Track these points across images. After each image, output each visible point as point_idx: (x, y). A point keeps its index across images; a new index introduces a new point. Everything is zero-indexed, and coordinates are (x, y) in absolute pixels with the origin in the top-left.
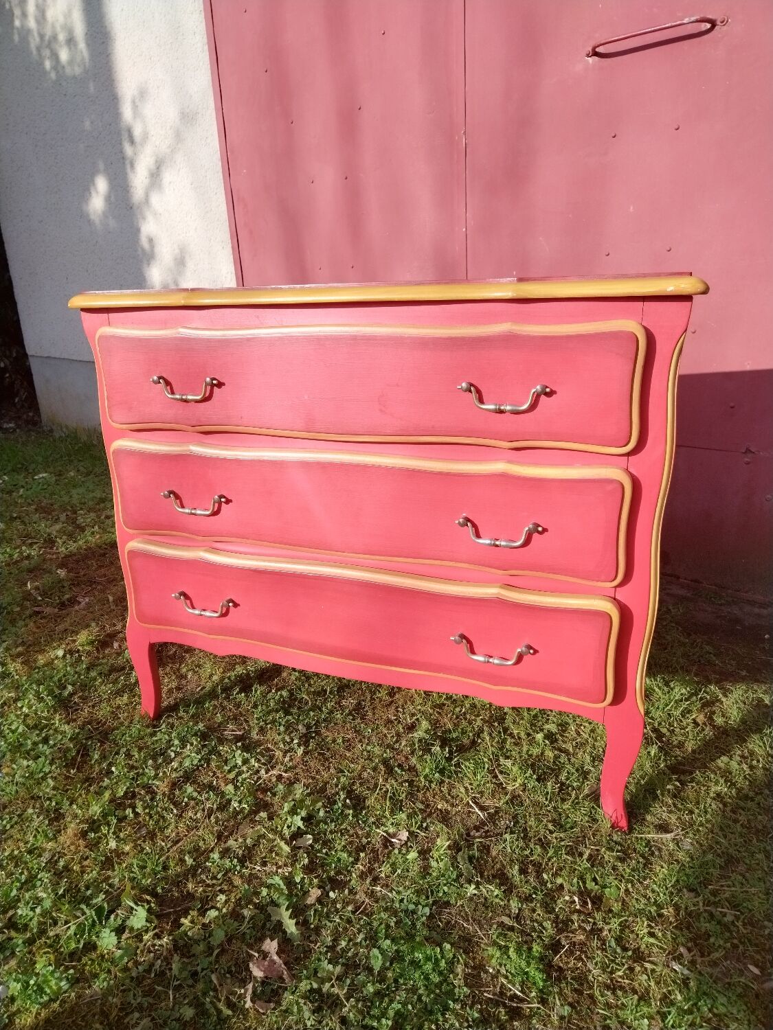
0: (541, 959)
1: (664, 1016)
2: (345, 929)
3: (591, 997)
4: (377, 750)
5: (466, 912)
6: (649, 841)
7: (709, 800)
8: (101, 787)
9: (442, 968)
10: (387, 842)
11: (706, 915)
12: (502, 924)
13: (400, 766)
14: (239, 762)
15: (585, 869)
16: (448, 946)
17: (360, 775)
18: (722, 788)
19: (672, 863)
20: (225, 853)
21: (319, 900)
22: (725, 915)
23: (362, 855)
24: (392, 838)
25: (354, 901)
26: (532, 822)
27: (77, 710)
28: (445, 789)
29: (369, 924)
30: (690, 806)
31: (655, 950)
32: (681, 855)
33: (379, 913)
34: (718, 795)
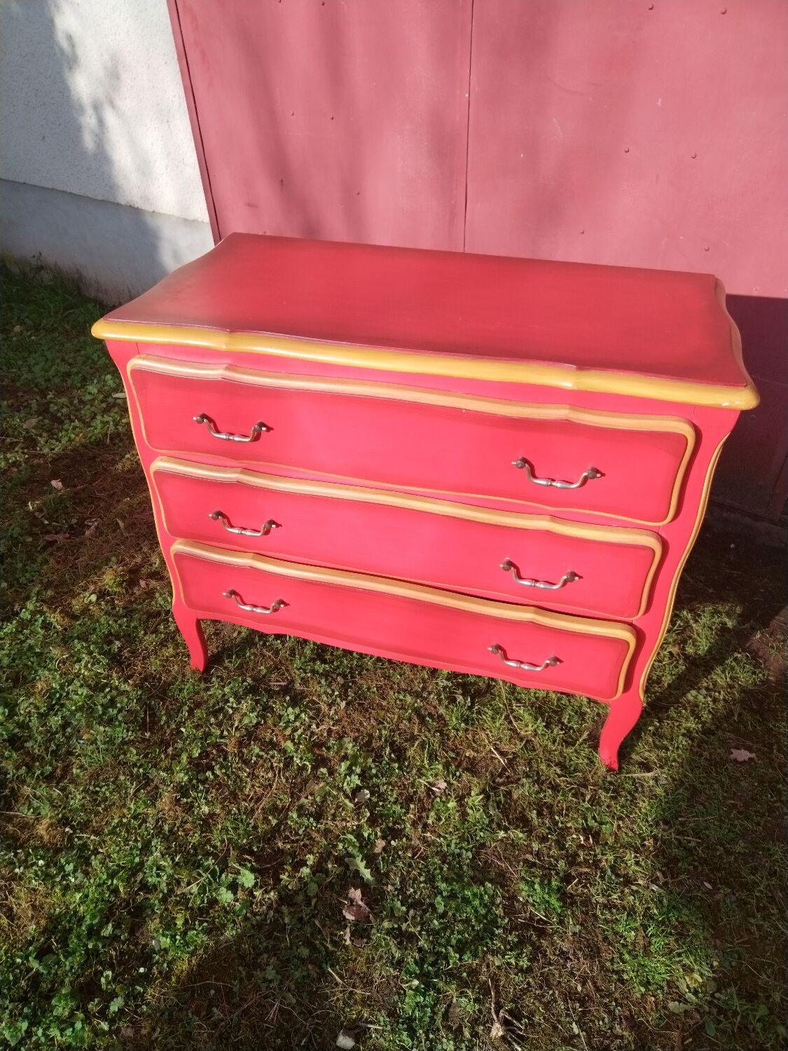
0: (559, 889)
1: (645, 927)
2: (408, 872)
3: (595, 915)
4: (409, 699)
5: (498, 852)
6: (634, 779)
7: (681, 737)
8: (176, 748)
9: (486, 902)
10: (429, 791)
11: (676, 842)
12: (526, 861)
13: (430, 715)
14: (292, 718)
15: (587, 809)
16: (490, 885)
18: (692, 724)
19: (652, 799)
20: (301, 809)
21: (384, 849)
22: (689, 842)
23: (412, 806)
24: (433, 787)
25: (413, 848)
26: (543, 767)
27: (129, 665)
28: (470, 737)
29: (426, 867)
30: (665, 742)
31: (639, 875)
32: (659, 791)
33: (433, 857)
34: (688, 730)
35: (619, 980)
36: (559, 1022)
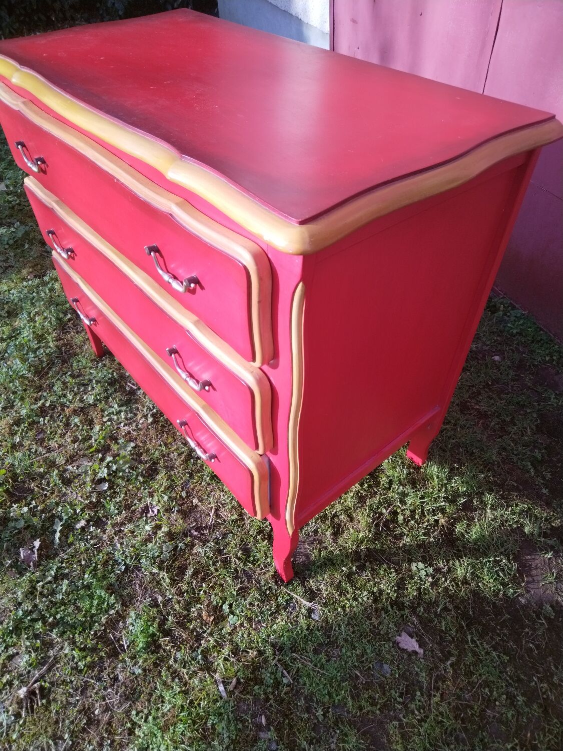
0: (154, 635)
5: (145, 580)
6: (292, 599)
7: (365, 593)
8: (42, 395)
9: (103, 607)
10: (146, 510)
11: (273, 668)
12: (155, 600)
14: (116, 411)
15: (231, 595)
17: (169, 454)
19: (291, 623)
21: (82, 528)
22: (285, 677)
23: (124, 512)
24: (151, 508)
25: (101, 539)
27: (67, 332)
29: (94, 557)
30: (350, 588)
32: (303, 621)
34: (381, 591)
35: (129, 729)
36: (64, 720)
